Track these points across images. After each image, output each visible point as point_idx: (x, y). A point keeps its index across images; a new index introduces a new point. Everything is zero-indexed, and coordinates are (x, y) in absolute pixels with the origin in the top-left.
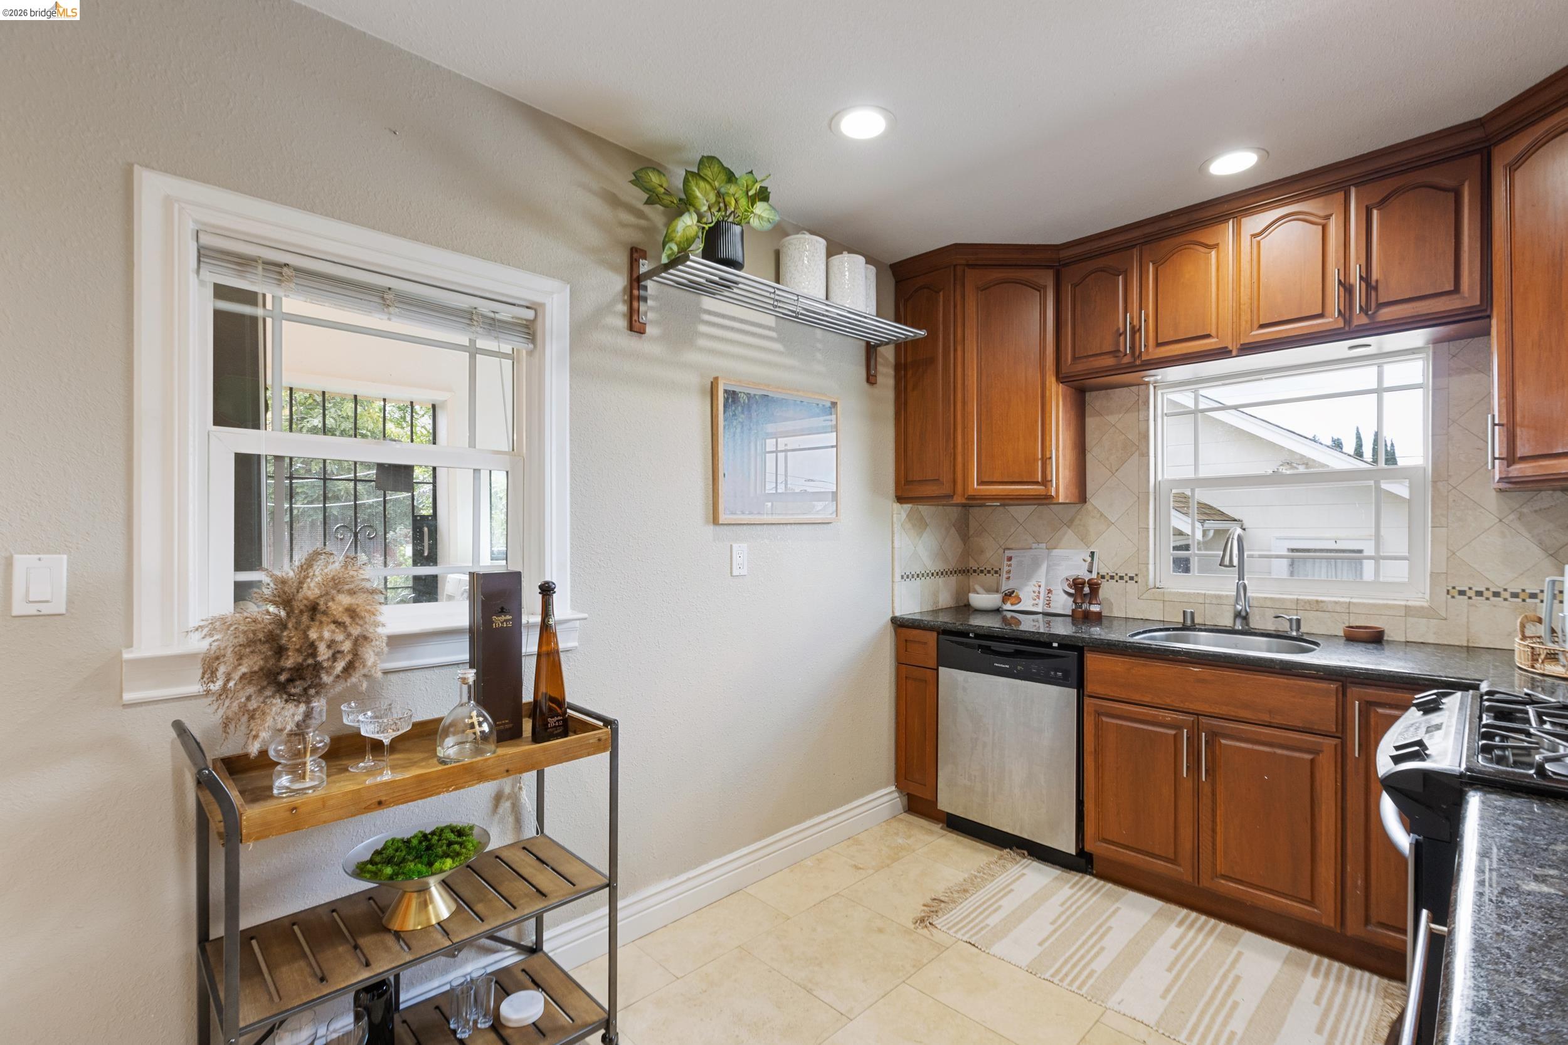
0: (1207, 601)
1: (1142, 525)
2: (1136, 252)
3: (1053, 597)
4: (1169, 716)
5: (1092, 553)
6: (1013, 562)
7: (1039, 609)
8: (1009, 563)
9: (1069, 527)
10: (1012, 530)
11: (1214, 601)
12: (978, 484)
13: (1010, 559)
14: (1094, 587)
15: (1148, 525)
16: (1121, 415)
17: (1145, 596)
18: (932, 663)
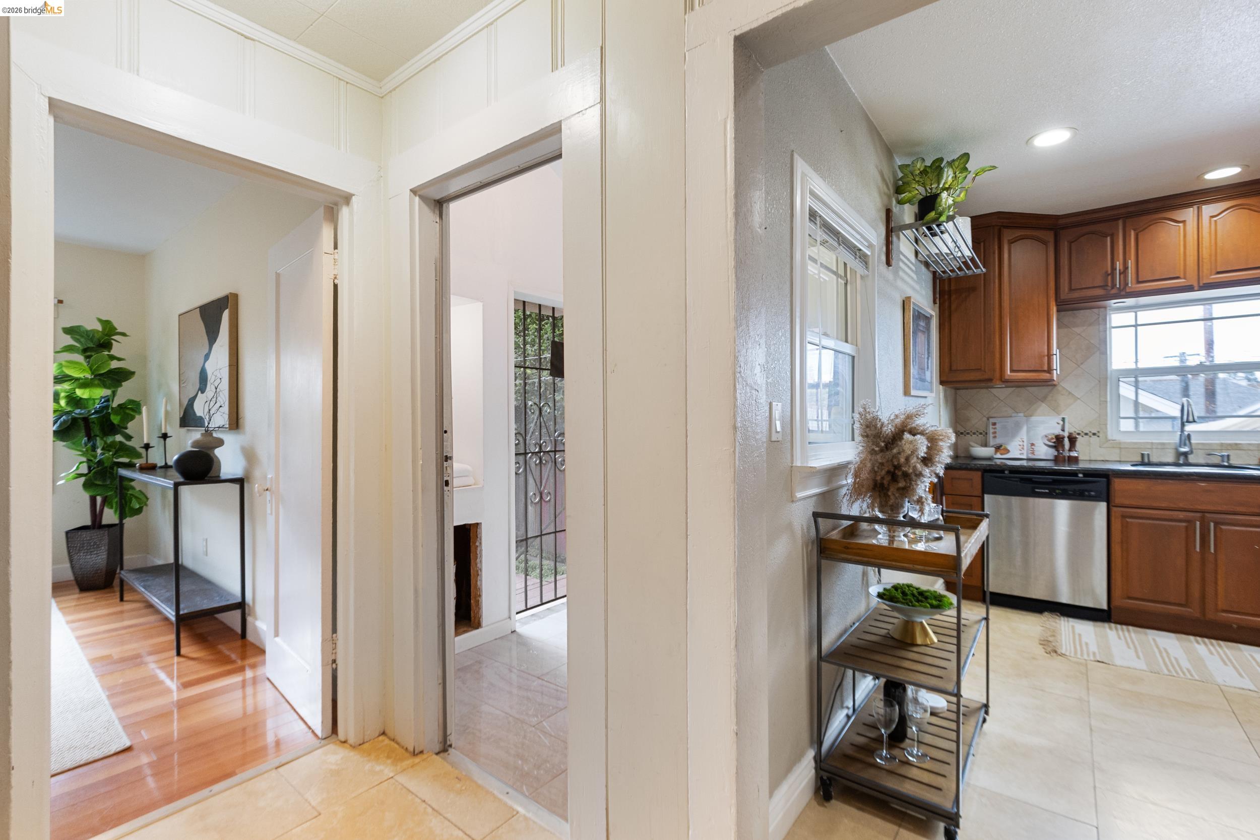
0: (1154, 447)
1: (1102, 399)
2: (1120, 223)
3: (1036, 448)
4: (1181, 515)
5: (1063, 419)
6: (997, 426)
7: (1024, 457)
8: (994, 427)
9: (1042, 402)
10: (994, 405)
11: (1159, 447)
12: (1011, 372)
13: (994, 424)
14: (1073, 440)
15: (1106, 398)
16: (1085, 328)
17: (1105, 446)
18: (978, 492)
